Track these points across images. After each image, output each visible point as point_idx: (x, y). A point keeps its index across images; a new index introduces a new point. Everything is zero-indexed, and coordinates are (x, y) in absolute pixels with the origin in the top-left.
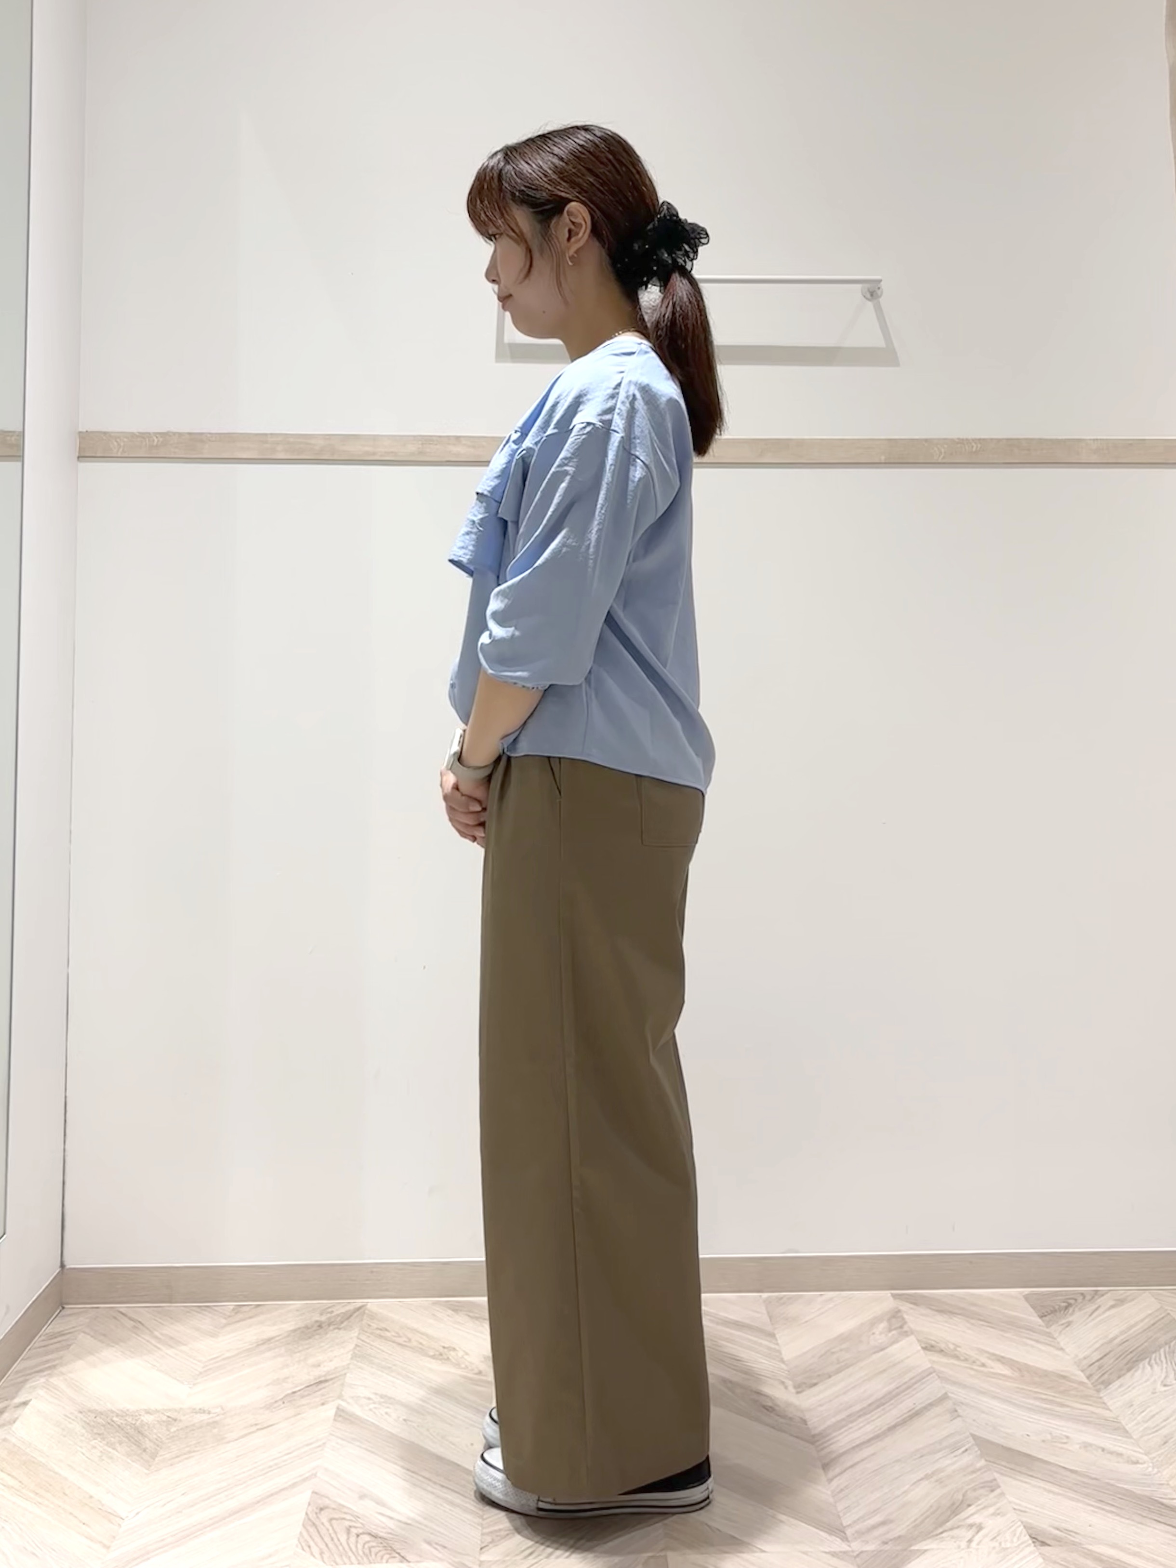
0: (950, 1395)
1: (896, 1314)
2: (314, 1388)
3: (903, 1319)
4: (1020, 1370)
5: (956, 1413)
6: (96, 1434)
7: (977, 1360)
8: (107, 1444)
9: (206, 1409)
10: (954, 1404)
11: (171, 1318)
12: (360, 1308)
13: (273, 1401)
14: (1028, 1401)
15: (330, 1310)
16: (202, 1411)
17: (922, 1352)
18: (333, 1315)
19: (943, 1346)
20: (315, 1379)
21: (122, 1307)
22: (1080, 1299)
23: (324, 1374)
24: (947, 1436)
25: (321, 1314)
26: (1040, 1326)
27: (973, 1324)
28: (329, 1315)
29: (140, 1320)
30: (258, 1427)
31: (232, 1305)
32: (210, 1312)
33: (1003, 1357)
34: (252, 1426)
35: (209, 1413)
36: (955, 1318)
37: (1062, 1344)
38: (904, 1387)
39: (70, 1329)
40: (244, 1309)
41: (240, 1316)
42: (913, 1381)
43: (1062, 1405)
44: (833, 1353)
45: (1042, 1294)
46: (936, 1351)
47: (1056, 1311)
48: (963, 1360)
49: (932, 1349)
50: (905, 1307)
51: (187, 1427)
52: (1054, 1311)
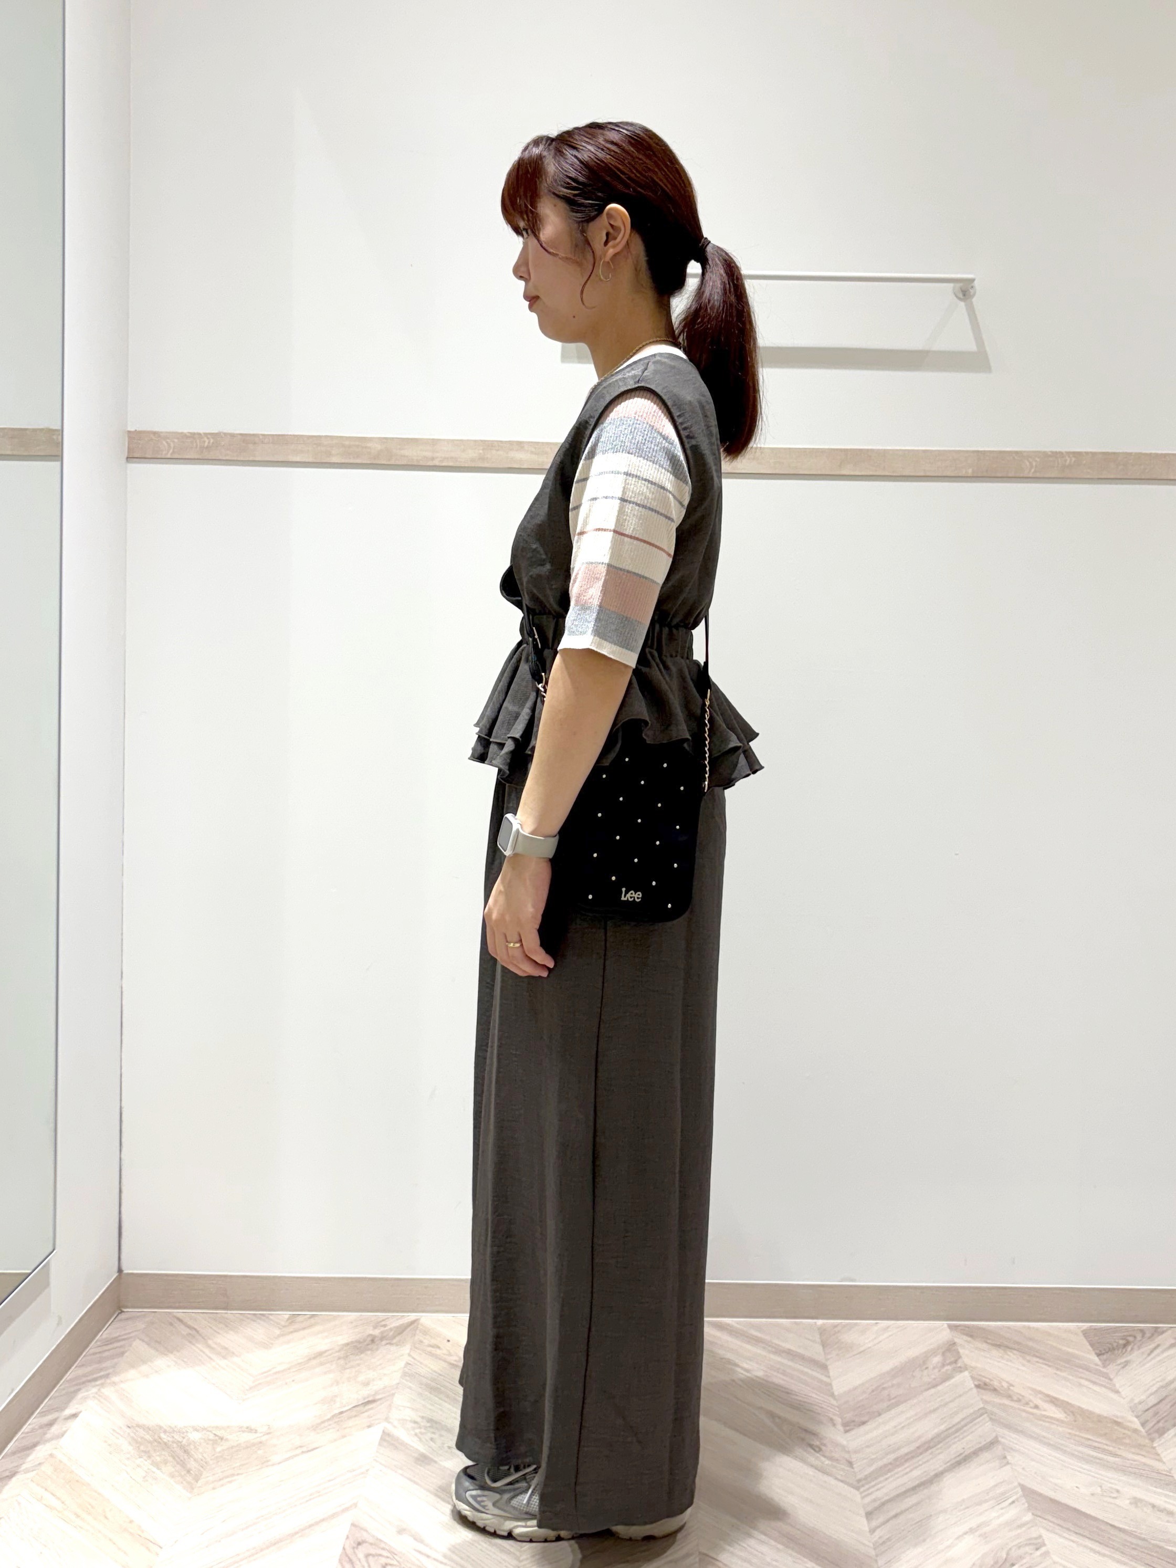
0: (1000, 1439)
1: (950, 1348)
2: (361, 1408)
3: (958, 1353)
4: (1073, 1412)
5: (1005, 1461)
6: (143, 1451)
7: (1031, 1401)
8: (151, 1464)
9: (253, 1428)
10: (1004, 1449)
11: (227, 1326)
12: (413, 1322)
13: (319, 1421)
14: (1080, 1449)
15: (383, 1323)
16: (250, 1430)
17: (975, 1390)
18: (386, 1328)
19: (996, 1384)
20: (364, 1399)
21: (178, 1312)
22: (1139, 1337)
23: (373, 1393)
24: (996, 1485)
25: (375, 1327)
26: (1097, 1365)
27: (1029, 1361)
28: (382, 1329)
29: (196, 1327)
30: (304, 1449)
31: (286, 1315)
32: (264, 1321)
33: (1056, 1399)
34: (297, 1448)
35: (256, 1432)
36: (1011, 1354)
37: (1117, 1385)
38: (953, 1429)
39: (125, 1334)
40: (300, 1319)
41: (296, 1326)
42: (963, 1423)
43: (1116, 1455)
44: (884, 1389)
45: (1101, 1329)
46: (990, 1390)
47: (1114, 1349)
48: (1016, 1401)
49: (986, 1387)
50: (960, 1340)
51: (232, 1447)
52: (1112, 1350)
